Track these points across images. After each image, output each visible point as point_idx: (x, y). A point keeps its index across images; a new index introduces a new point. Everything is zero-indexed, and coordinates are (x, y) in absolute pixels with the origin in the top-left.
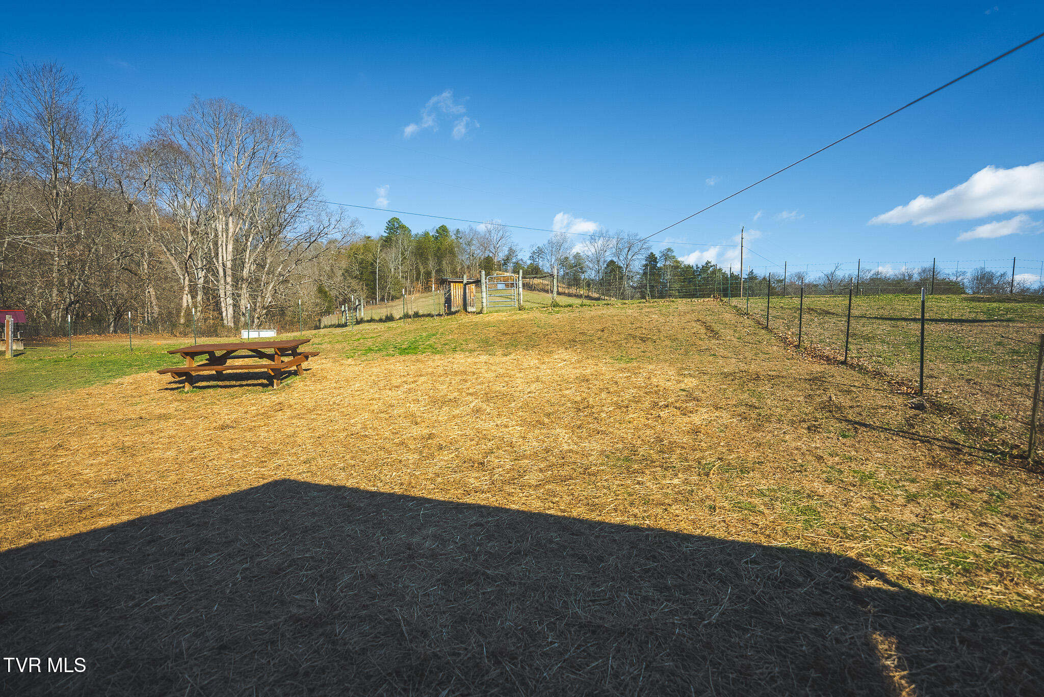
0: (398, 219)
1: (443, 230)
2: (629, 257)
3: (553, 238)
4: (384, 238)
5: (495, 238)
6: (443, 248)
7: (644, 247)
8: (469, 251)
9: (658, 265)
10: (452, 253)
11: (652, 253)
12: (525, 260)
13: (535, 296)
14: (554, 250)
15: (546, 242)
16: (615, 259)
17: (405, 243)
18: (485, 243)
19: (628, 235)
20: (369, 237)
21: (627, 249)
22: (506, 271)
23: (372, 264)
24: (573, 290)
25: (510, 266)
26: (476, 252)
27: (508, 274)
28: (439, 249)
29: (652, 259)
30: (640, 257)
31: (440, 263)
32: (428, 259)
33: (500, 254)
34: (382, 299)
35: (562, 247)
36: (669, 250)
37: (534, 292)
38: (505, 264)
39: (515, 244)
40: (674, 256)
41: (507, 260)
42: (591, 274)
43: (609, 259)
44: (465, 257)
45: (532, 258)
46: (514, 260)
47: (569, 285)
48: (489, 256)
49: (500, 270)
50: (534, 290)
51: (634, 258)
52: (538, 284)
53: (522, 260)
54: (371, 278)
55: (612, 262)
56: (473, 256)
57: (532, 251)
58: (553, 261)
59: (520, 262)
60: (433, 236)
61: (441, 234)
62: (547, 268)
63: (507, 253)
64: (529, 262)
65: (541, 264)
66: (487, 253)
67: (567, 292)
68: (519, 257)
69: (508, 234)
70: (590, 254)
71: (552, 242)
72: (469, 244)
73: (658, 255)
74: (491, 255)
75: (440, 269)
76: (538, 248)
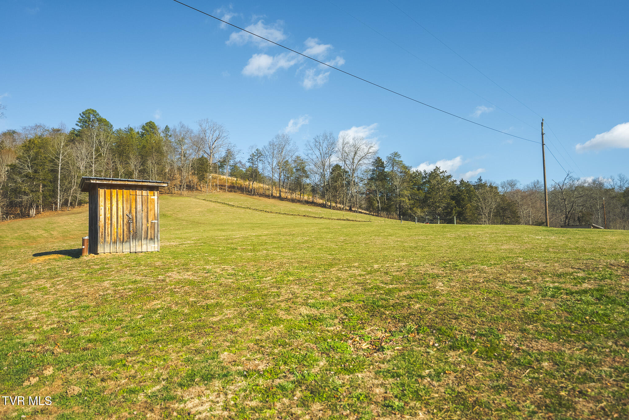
0: (95, 111)
1: (150, 127)
2: (356, 161)
3: (275, 140)
4: (76, 132)
5: (211, 138)
6: (149, 146)
7: (370, 151)
8: (180, 150)
9: (386, 170)
10: (159, 151)
11: (378, 158)
12: (244, 162)
13: (256, 201)
14: (275, 152)
15: (267, 144)
16: (341, 164)
17: (102, 137)
18: (199, 143)
19: (353, 139)
20: (58, 130)
21: (353, 154)
22: (223, 174)
23: (52, 161)
24: (296, 195)
25: (227, 169)
26: (188, 152)
27: (225, 177)
28: (144, 147)
29: (378, 163)
30: (366, 161)
31: (143, 163)
32: (129, 158)
33: (216, 156)
34: (65, 203)
35: (284, 150)
36: (396, 154)
37: (254, 197)
38: (221, 166)
39: (232, 145)
40: (401, 161)
41: (223, 163)
42: (314, 179)
43: (335, 163)
44: (175, 158)
45: (251, 160)
46: (232, 162)
47: (292, 190)
48: (203, 157)
49: (216, 172)
50: (253, 195)
51: (361, 162)
52: (259, 188)
53: (240, 162)
54: (50, 176)
55: (337, 167)
56: (184, 156)
57: (251, 154)
58: (274, 164)
59: (238, 165)
60: (138, 133)
61: (147, 131)
62: (269, 171)
63: (223, 154)
64: (248, 165)
65: (260, 166)
66: (201, 153)
67: (289, 197)
68: (237, 160)
69: (225, 134)
70: (314, 157)
71: (273, 144)
72: (181, 142)
73: (384, 160)
74: (206, 156)
75: (144, 169)
76: (257, 150)
